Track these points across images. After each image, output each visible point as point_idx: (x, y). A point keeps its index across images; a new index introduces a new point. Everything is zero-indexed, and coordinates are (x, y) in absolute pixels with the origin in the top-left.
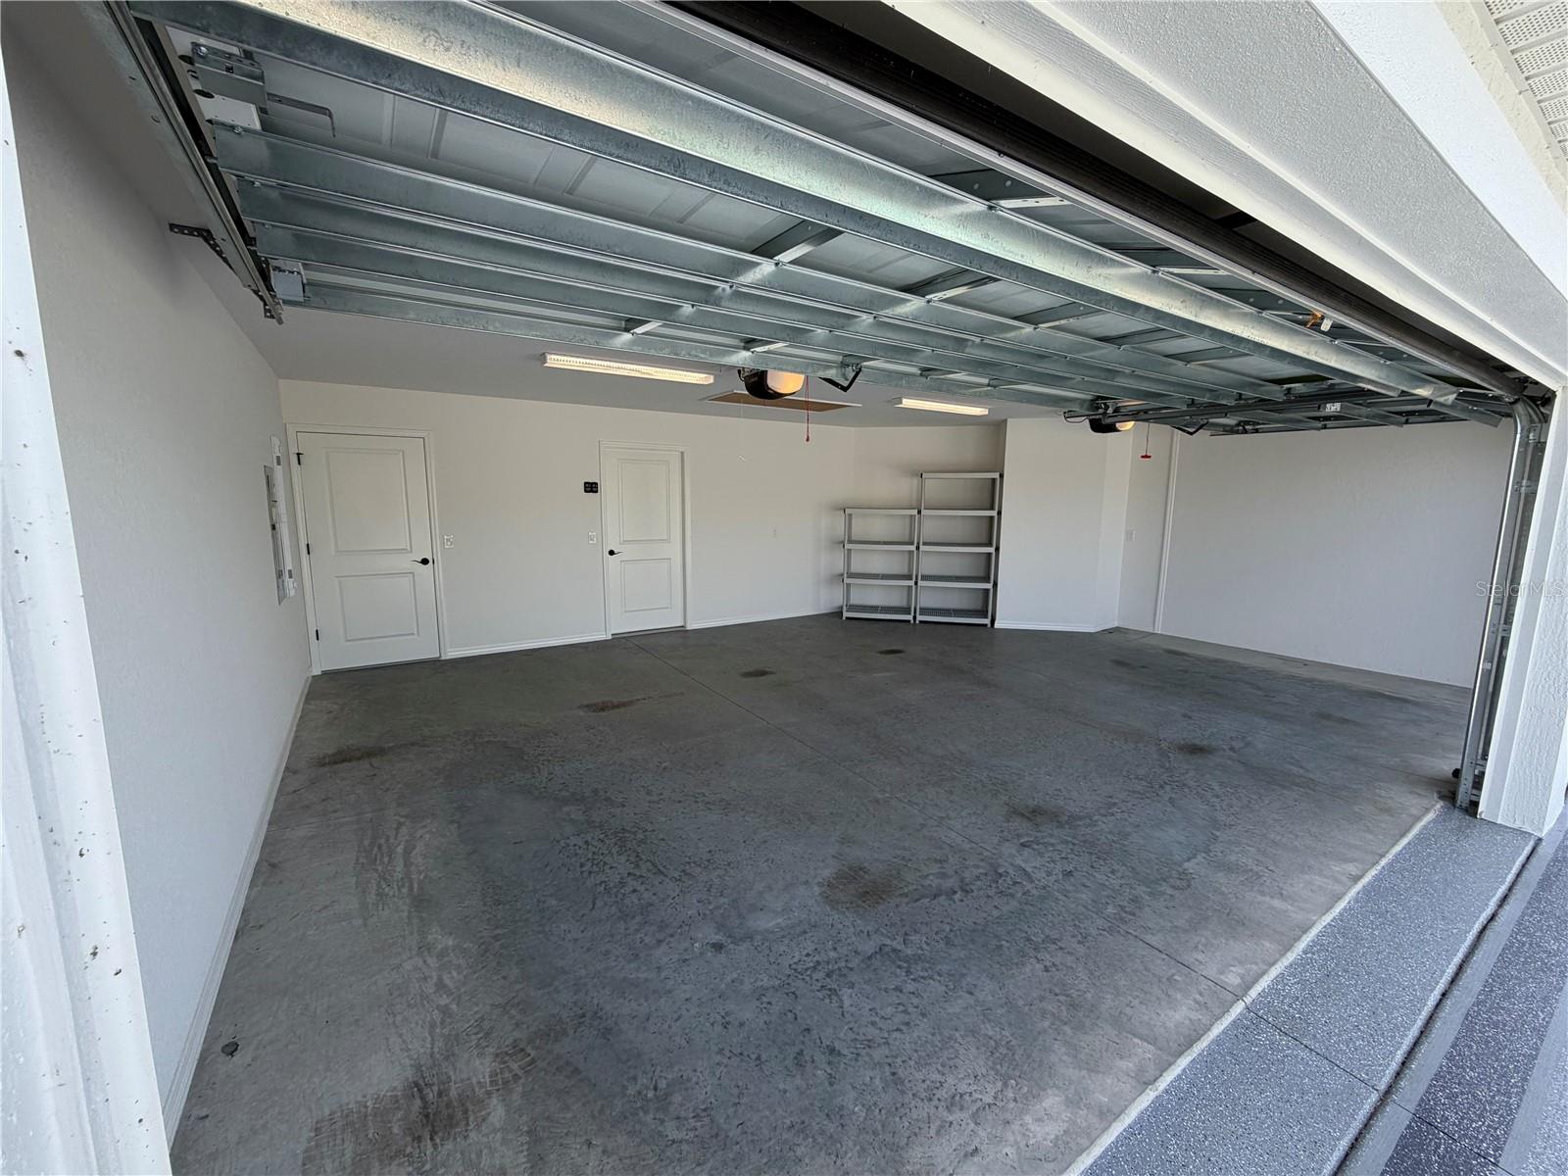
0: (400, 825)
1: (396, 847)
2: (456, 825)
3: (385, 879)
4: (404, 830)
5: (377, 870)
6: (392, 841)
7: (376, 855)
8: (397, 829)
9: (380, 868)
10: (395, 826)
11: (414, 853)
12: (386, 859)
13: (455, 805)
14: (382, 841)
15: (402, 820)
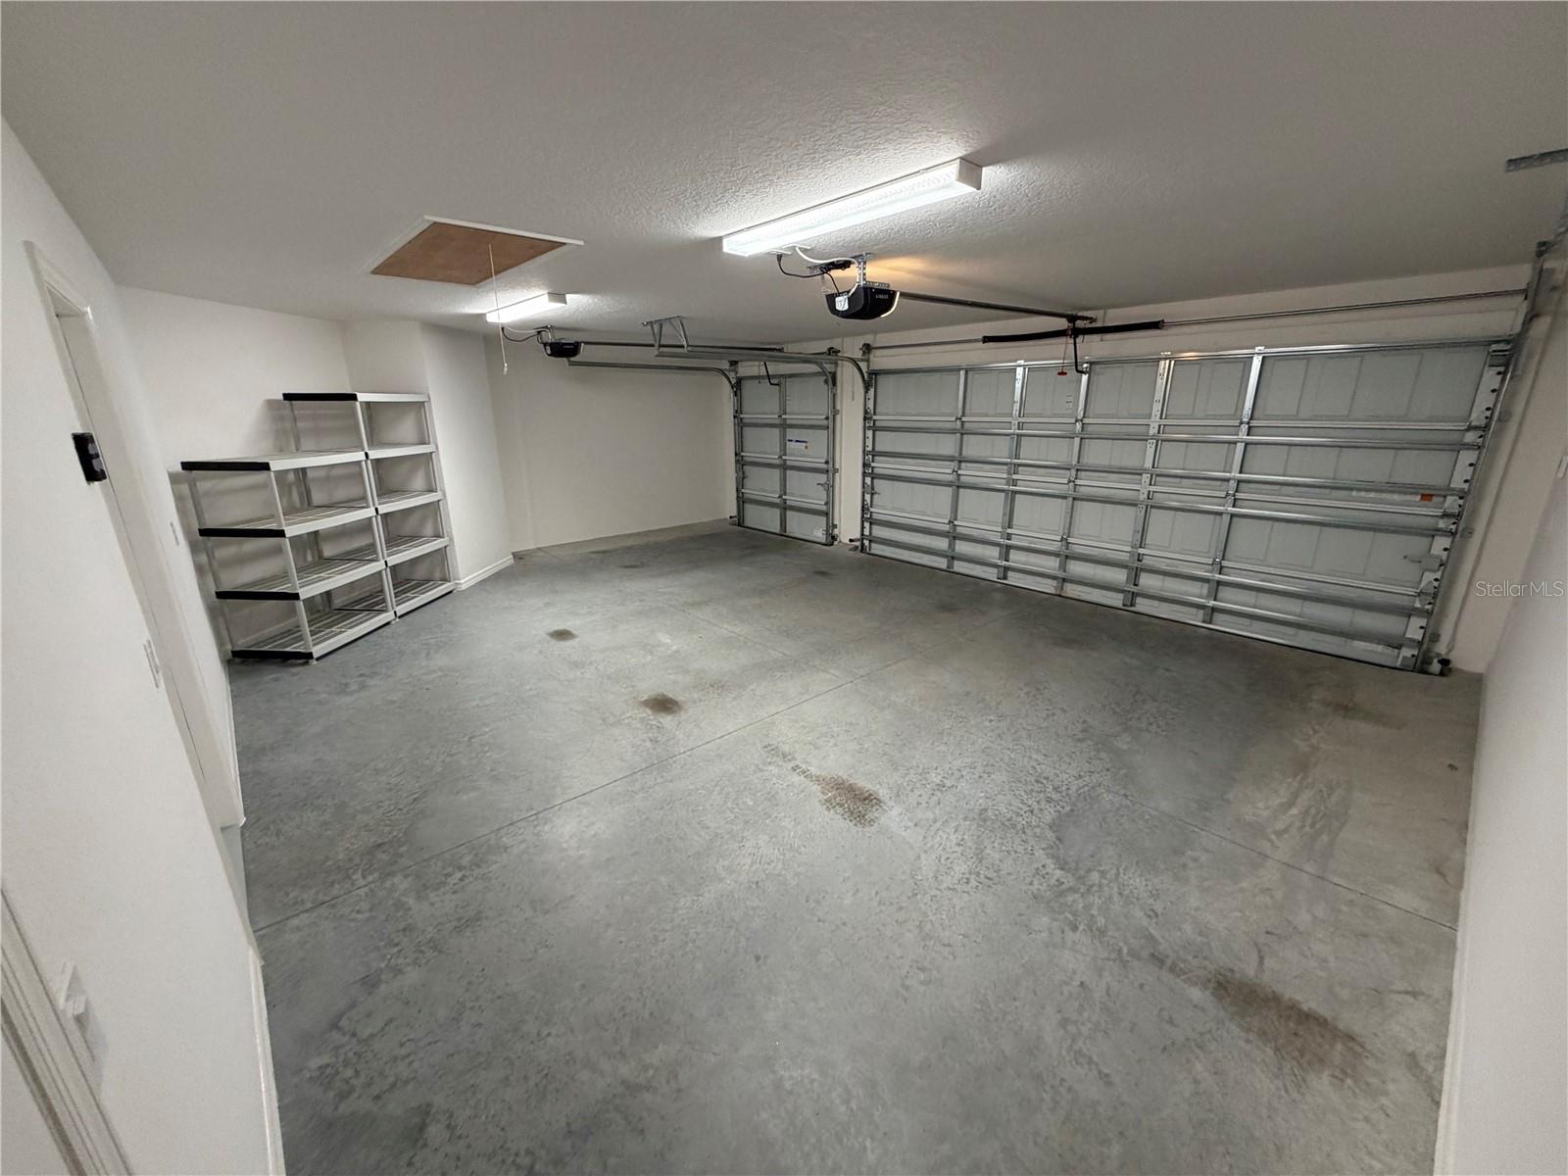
0: (1279, 834)
1: (1296, 815)
2: (1226, 797)
3: (1322, 797)
4: (1279, 826)
5: (1326, 807)
6: (1298, 824)
7: (1321, 819)
8: (1286, 831)
9: (1322, 808)
10: (1286, 836)
11: (1284, 800)
12: (1313, 811)
13: (1207, 814)
14: (1307, 829)
15: (1273, 837)
